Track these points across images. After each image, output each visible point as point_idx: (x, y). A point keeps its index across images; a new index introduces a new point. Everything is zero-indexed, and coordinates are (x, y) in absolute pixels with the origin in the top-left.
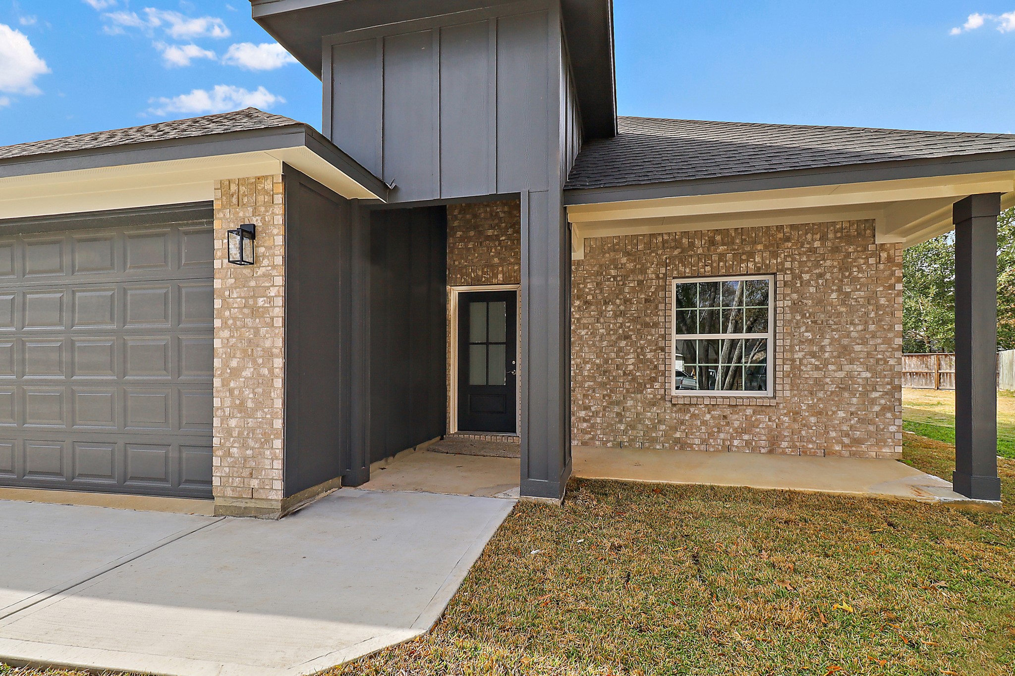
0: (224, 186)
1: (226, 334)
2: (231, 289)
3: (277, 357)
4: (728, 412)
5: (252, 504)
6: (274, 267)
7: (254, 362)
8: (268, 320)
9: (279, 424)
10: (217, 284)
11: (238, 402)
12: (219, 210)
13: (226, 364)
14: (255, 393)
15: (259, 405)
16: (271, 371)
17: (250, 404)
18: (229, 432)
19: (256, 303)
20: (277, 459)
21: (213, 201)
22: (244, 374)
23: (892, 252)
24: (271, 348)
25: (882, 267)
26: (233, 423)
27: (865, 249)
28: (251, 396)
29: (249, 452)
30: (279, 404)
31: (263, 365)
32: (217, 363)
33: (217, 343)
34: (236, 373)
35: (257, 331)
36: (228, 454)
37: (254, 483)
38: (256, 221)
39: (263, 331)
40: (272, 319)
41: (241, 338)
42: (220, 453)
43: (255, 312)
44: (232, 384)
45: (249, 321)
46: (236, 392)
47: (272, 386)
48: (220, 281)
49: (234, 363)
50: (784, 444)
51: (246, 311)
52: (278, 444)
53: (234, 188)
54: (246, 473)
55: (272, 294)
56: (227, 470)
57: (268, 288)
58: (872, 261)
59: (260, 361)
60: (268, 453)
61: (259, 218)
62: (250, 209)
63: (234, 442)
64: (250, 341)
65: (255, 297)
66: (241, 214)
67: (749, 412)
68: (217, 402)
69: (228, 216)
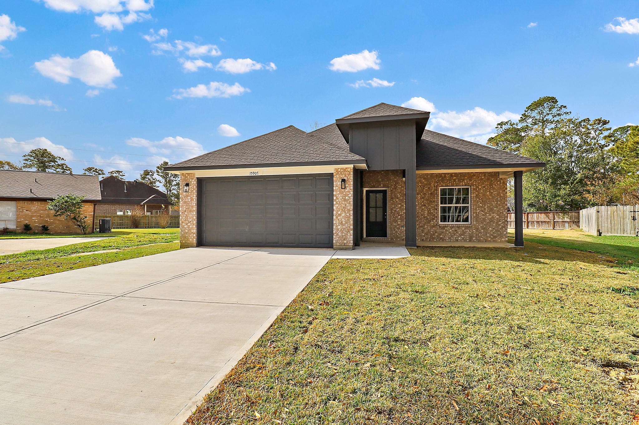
0: (337, 170)
1: (337, 205)
2: (338, 194)
3: (351, 211)
4: (457, 229)
5: (344, 247)
6: (350, 189)
7: (345, 212)
8: (349, 202)
9: (352, 227)
10: (334, 193)
11: (340, 222)
12: (335, 175)
13: (337, 213)
14: (345, 220)
15: (346, 223)
16: (350, 214)
17: (344, 223)
18: (338, 229)
19: (345, 198)
20: (351, 235)
21: (333, 173)
22: (342, 215)
23: (504, 180)
24: (349, 209)
25: (501, 185)
26: (339, 227)
27: (497, 179)
28: (344, 220)
29: (344, 234)
30: (352, 222)
31: (348, 213)
32: (334, 212)
33: (334, 208)
34: (340, 215)
35: (346, 205)
36: (338, 235)
37: (345, 242)
38: (345, 178)
39: (347, 205)
40: (350, 202)
41: (341, 207)
42: (335, 235)
43: (345, 200)
44: (339, 218)
45: (343, 202)
46: (340, 220)
47: (350, 218)
48: (335, 192)
49: (339, 213)
50: (474, 238)
51: (342, 200)
52: (352, 232)
53: (339, 170)
54: (343, 239)
55: (350, 196)
56: (337, 239)
57: (349, 194)
58: (498, 183)
59: (347, 212)
60: (349, 234)
61: (346, 177)
62: (344, 175)
63: (339, 232)
64: (344, 207)
65: (345, 197)
66: (341, 176)
67: (463, 229)
68: (334, 222)
69: (338, 176)
